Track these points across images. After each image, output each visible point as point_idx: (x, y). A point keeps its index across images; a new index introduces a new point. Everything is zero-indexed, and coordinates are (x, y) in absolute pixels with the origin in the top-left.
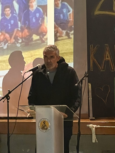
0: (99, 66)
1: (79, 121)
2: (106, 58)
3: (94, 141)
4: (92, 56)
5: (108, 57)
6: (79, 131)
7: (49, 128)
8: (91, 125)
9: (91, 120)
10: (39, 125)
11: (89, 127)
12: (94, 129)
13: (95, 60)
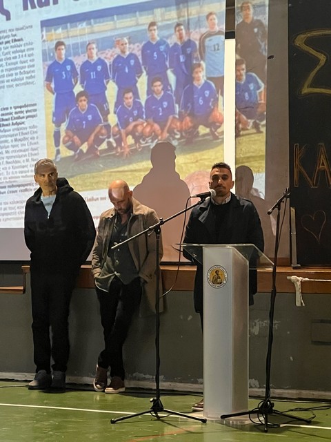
0: (309, 179)
1: (275, 269)
2: (321, 167)
3: (298, 304)
4: (297, 162)
5: (323, 164)
6: (274, 287)
7: (225, 282)
8: (293, 278)
9: (294, 268)
10: (209, 277)
11: (290, 280)
12: (299, 284)
13: (303, 170)
